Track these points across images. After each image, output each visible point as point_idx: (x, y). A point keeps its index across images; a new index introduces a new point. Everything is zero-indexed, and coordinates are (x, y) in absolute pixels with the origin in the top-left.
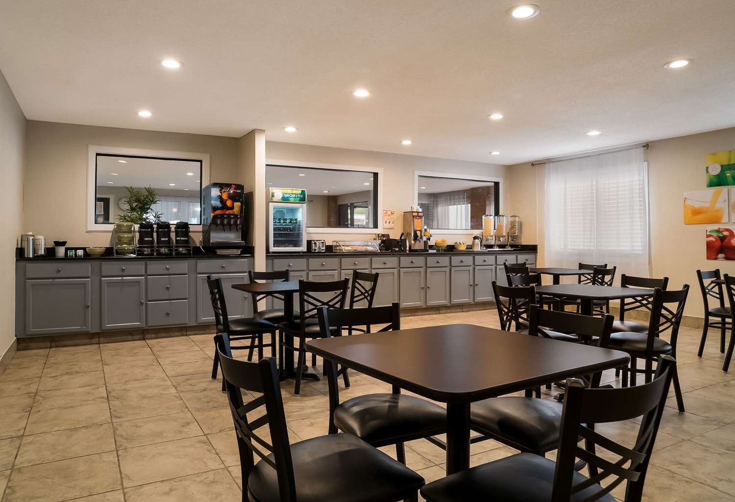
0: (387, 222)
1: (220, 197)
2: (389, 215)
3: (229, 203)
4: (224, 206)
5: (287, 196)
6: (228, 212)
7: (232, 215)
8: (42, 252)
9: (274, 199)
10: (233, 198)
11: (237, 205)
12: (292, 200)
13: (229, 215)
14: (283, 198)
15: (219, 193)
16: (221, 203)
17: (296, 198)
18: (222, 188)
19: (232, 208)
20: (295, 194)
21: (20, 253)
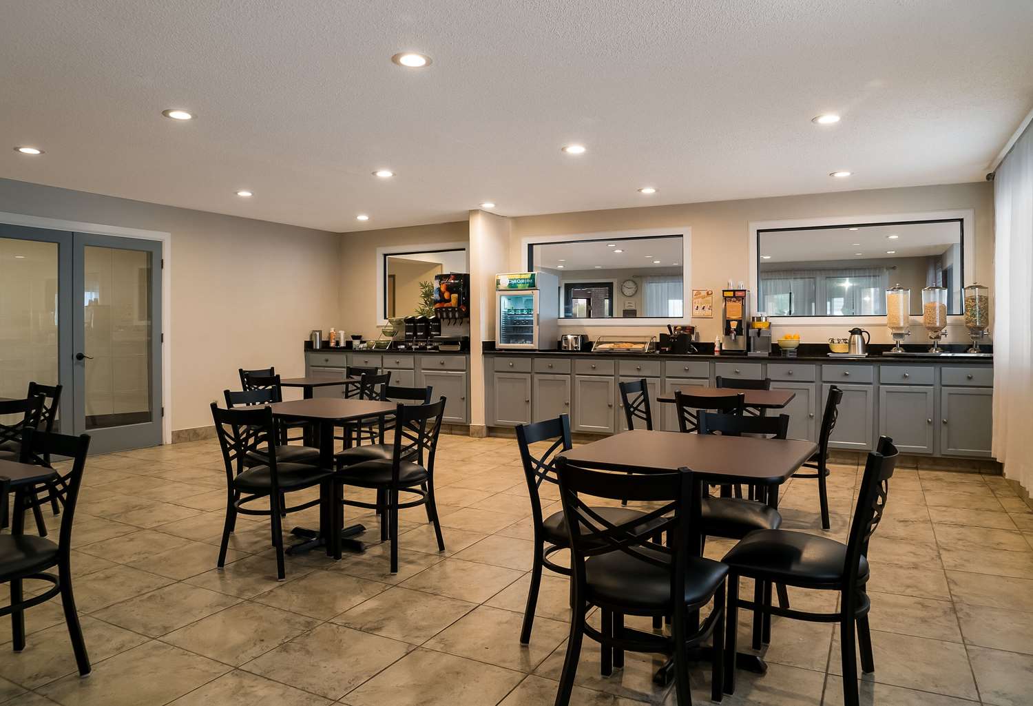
0: (700, 308)
1: (439, 289)
2: (703, 297)
3: (446, 295)
4: (443, 300)
5: (515, 282)
6: (446, 305)
7: (450, 308)
8: (342, 344)
9: (501, 287)
10: (451, 289)
11: (454, 296)
12: (520, 286)
13: (447, 308)
14: (510, 285)
15: (438, 286)
16: (439, 295)
17: (524, 283)
18: (441, 280)
19: (449, 301)
20: (524, 279)
21: (309, 346)
